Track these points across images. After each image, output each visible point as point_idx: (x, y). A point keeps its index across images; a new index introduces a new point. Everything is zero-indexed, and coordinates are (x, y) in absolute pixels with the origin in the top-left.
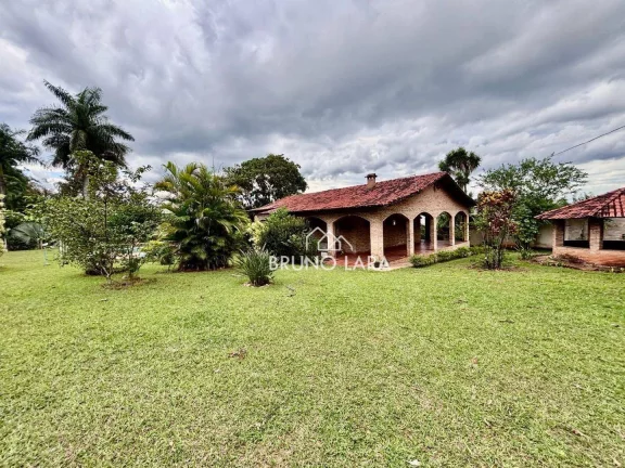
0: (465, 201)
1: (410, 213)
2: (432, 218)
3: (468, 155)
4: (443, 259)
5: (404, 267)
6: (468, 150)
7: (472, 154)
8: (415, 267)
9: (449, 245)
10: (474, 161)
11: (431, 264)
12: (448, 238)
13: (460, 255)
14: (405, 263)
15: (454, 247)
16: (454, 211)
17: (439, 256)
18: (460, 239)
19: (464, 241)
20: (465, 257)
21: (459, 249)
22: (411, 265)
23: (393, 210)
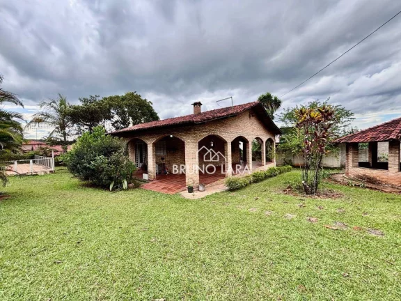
0: (272, 130)
2: (248, 142)
3: (273, 99)
4: (257, 179)
5: (218, 191)
6: (274, 95)
7: (276, 98)
8: (232, 190)
9: (261, 165)
10: (277, 103)
11: (246, 185)
12: (260, 158)
13: (271, 174)
14: (219, 187)
15: (266, 167)
16: (265, 138)
17: (254, 176)
18: (269, 160)
19: (272, 162)
20: (275, 176)
21: (270, 169)
22: (227, 188)
23: (209, 131)
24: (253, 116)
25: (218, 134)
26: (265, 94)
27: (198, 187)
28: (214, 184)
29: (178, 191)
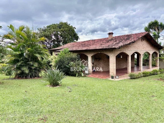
1: (129, 52)
3: (159, 24)
4: (145, 75)
5: (126, 79)
7: (161, 23)
8: (131, 79)
9: (149, 68)
11: (139, 77)
12: (148, 64)
13: (154, 73)
14: (126, 77)
15: (151, 69)
16: (151, 51)
17: (143, 73)
18: (154, 65)
19: (156, 66)
20: (156, 74)
21: (154, 70)
22: (129, 78)
23: (121, 50)
24: (144, 40)
25: (125, 52)
26: (153, 21)
27: (116, 77)
28: (122, 76)
29: (107, 78)
